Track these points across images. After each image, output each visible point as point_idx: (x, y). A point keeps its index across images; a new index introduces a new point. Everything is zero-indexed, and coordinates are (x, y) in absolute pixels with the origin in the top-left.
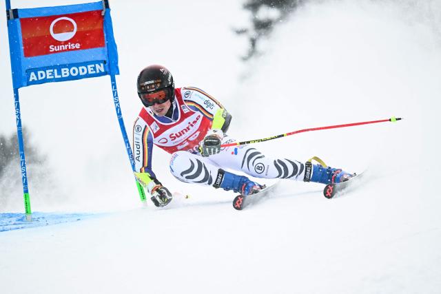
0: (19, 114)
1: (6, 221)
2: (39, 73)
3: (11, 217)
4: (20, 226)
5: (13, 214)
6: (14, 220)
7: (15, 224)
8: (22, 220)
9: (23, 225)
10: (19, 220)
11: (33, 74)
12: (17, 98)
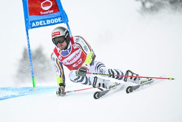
0: (29, 42)
1: (24, 91)
2: (36, 23)
3: (27, 89)
4: (30, 93)
5: (28, 87)
6: (28, 91)
7: (28, 92)
8: (31, 90)
9: (32, 93)
10: (30, 90)
11: (33, 23)
12: (27, 34)
